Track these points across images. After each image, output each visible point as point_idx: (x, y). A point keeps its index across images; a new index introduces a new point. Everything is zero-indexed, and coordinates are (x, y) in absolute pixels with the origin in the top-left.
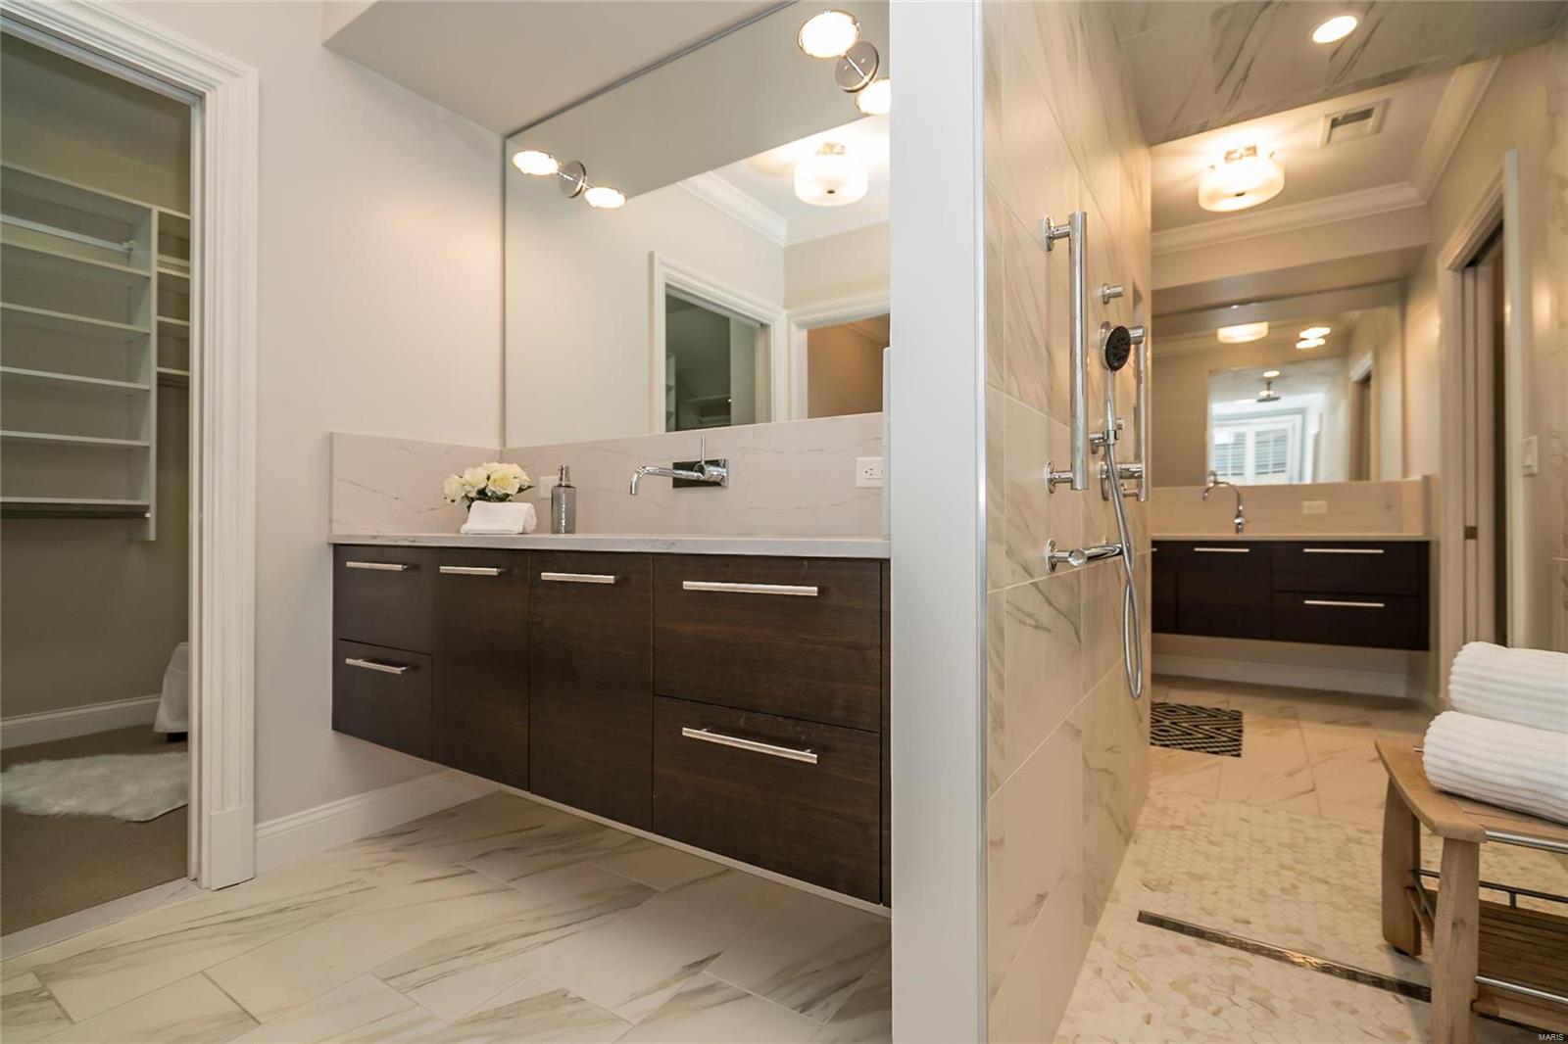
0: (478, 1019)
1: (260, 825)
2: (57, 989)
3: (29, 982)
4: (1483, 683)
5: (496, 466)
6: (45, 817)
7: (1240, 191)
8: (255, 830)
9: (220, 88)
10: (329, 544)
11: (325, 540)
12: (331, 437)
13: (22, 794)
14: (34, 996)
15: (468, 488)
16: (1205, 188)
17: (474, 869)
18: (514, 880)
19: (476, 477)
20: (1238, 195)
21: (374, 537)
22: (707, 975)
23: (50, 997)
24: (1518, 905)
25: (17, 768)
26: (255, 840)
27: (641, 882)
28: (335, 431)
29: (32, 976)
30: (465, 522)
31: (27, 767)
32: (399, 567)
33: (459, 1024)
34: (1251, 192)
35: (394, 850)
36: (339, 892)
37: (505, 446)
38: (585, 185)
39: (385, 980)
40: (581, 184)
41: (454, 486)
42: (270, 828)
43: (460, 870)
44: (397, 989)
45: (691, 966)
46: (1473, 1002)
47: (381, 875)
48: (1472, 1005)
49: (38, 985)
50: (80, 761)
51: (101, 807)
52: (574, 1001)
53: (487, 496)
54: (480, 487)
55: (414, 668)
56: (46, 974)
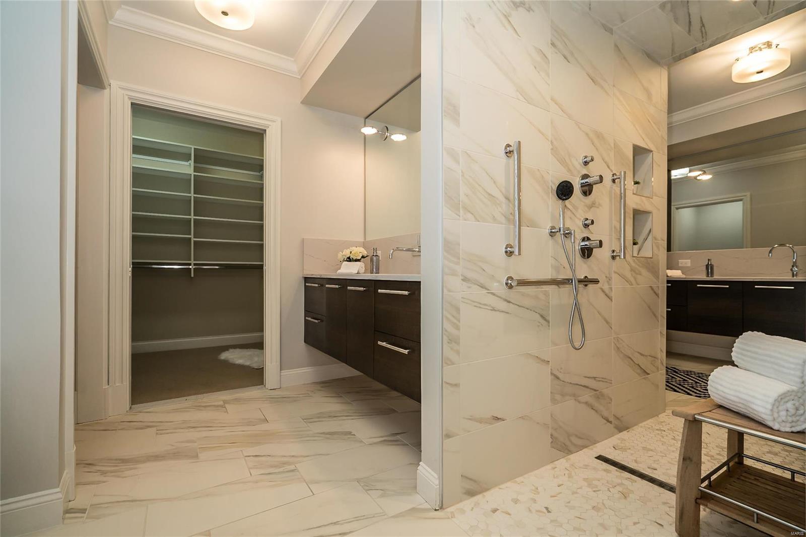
0: (323, 433)
2: (227, 406)
3: (221, 403)
4: (744, 352)
5: (354, 248)
6: (234, 364)
7: (759, 69)
8: (280, 373)
9: (270, 127)
11: (302, 276)
12: (303, 239)
13: (229, 357)
14: (221, 406)
15: (344, 257)
16: (736, 71)
17: (342, 396)
18: (353, 401)
19: (347, 253)
20: (758, 73)
21: (312, 275)
22: (398, 437)
23: (225, 407)
24: (796, 479)
25: (231, 350)
26: (280, 376)
27: (393, 408)
28: (305, 238)
29: (222, 402)
30: (340, 269)
31: (233, 350)
32: (317, 285)
33: (318, 433)
34: (768, 69)
35: (322, 387)
36: (301, 396)
37: (365, 240)
38: (388, 134)
39: (303, 419)
40: (387, 134)
41: (341, 256)
42: (284, 372)
43: (338, 396)
44: (305, 422)
45: (393, 434)
46: (697, 499)
47: (315, 393)
48: (696, 500)
49: (223, 404)
50: (246, 350)
51: (247, 363)
52: (352, 435)
53: (349, 259)
54: (348, 256)
55: (322, 321)
56: (225, 402)
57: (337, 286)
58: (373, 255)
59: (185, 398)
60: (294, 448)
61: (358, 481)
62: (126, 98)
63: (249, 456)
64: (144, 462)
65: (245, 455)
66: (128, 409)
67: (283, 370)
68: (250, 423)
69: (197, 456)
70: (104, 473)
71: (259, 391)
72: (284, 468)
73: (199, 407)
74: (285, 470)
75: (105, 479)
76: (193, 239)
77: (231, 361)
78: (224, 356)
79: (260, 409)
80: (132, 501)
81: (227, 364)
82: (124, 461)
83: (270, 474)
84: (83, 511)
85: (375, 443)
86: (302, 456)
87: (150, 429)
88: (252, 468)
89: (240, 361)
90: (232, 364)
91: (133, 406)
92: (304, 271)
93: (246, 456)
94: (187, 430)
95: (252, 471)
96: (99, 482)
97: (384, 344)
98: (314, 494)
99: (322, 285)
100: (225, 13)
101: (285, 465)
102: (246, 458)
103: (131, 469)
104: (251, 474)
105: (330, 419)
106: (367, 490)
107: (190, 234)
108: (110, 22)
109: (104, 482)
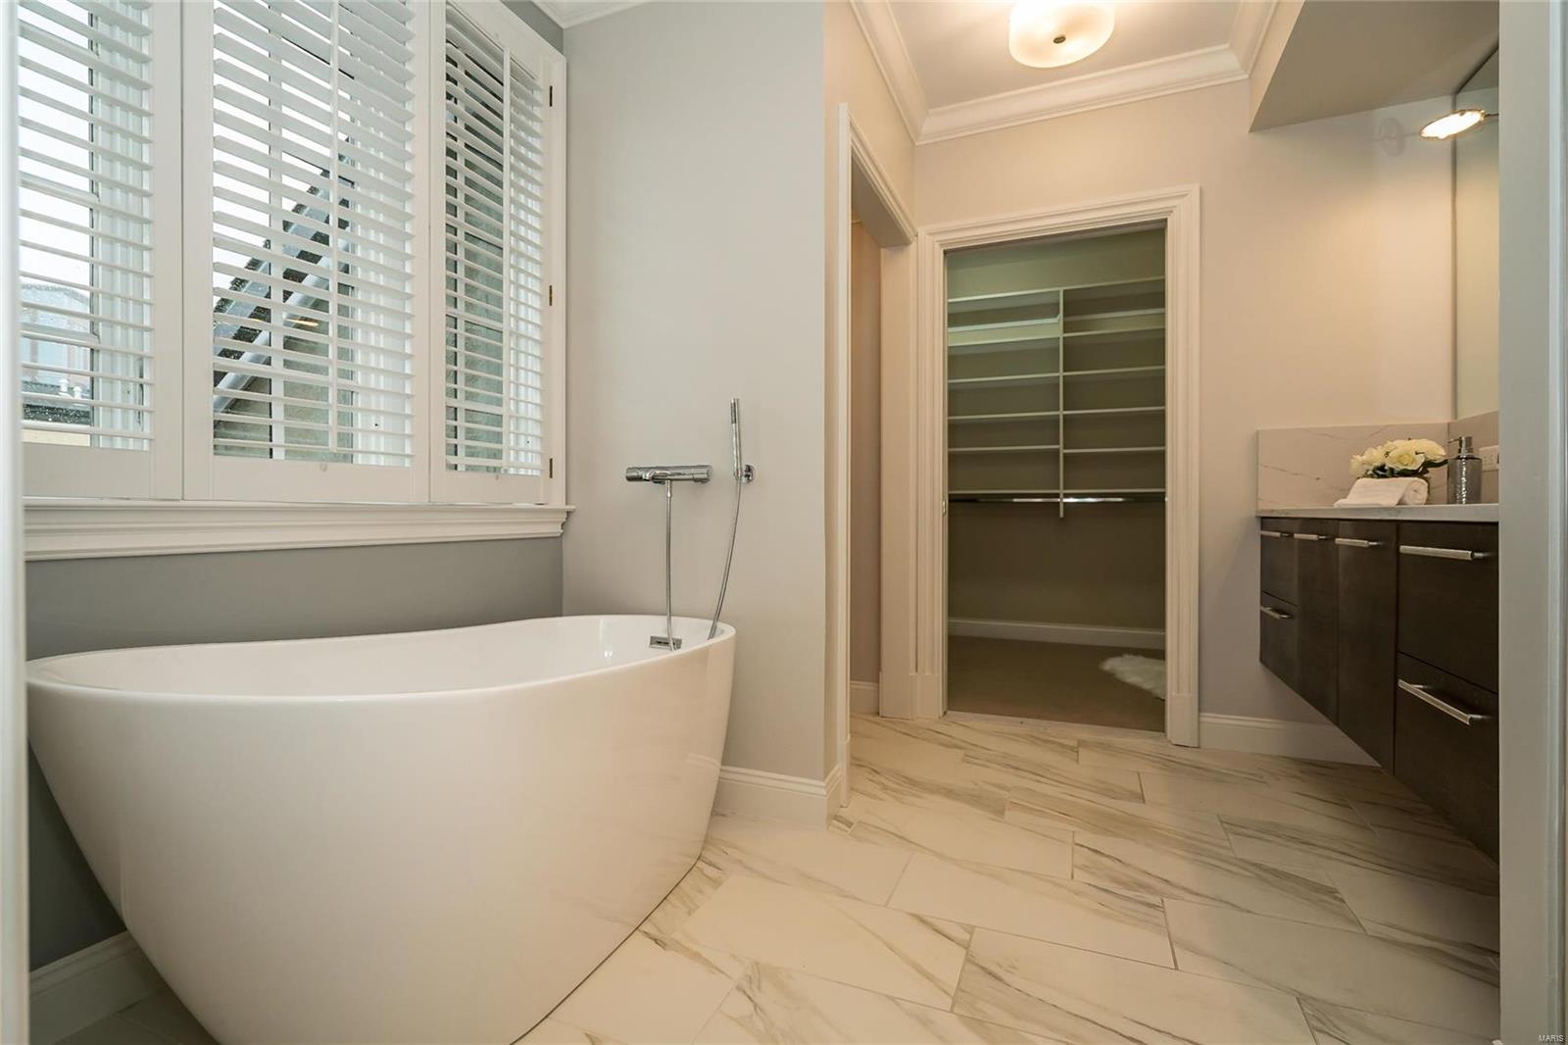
1: (1203, 714)
2: (1081, 750)
3: (1073, 743)
5: (1405, 443)
8: (1199, 716)
9: (1172, 212)
10: (1257, 517)
11: (1254, 514)
12: (1257, 432)
14: (1072, 749)
15: (1365, 466)
17: (1351, 805)
18: (1379, 826)
19: (1375, 456)
21: (1272, 512)
23: (1077, 752)
25: (1127, 656)
26: (1199, 723)
28: (1259, 429)
29: (1076, 742)
30: (1345, 497)
32: (1278, 534)
33: (1241, 860)
35: (1302, 772)
36: (1238, 774)
37: (1456, 418)
39: (1221, 822)
41: (1354, 464)
42: (1208, 718)
43: (1342, 802)
44: (1225, 829)
47: (1277, 778)
49: (1076, 746)
52: (1336, 898)
53: (1381, 472)
54: (1378, 464)
55: (1291, 617)
56: (1081, 743)
57: (1314, 537)
58: (1459, 458)
59: (1021, 719)
60: (1175, 867)
61: (1301, 999)
62: (937, 245)
63: (1082, 846)
64: (932, 792)
65: (1078, 842)
66: (941, 713)
67: (1204, 712)
68: (1110, 792)
69: (1001, 813)
70: (885, 788)
71: (1151, 741)
72: (1137, 893)
73: (1034, 740)
74: (1138, 898)
75: (883, 796)
76: (1063, 451)
77: (1119, 676)
78: (1111, 664)
79: (1139, 774)
80: (901, 838)
81: (1110, 678)
82: (912, 782)
83: (1106, 891)
84: (849, 824)
85: (1395, 943)
86: (1184, 889)
87: (958, 751)
88: (1080, 868)
89: (1133, 679)
90: (1118, 681)
91: (949, 712)
92: (1260, 503)
93: (1078, 845)
94: (1003, 769)
95: (1077, 872)
96: (875, 797)
97: (1415, 689)
98: (1176, 969)
99: (1291, 535)
100: (1059, 40)
101: (1141, 890)
102: (1078, 848)
103: (914, 795)
104: (1072, 877)
105: (1289, 843)
106: (1313, 1029)
107: (1058, 444)
108: (917, 144)
109: (881, 799)
